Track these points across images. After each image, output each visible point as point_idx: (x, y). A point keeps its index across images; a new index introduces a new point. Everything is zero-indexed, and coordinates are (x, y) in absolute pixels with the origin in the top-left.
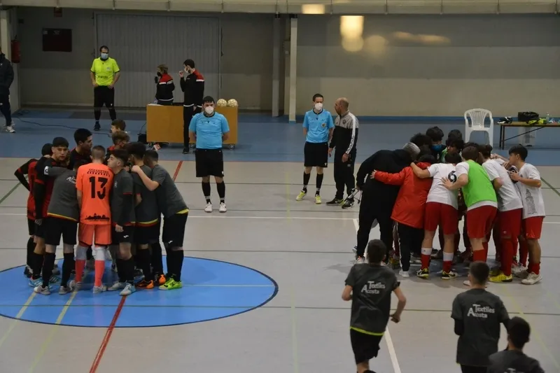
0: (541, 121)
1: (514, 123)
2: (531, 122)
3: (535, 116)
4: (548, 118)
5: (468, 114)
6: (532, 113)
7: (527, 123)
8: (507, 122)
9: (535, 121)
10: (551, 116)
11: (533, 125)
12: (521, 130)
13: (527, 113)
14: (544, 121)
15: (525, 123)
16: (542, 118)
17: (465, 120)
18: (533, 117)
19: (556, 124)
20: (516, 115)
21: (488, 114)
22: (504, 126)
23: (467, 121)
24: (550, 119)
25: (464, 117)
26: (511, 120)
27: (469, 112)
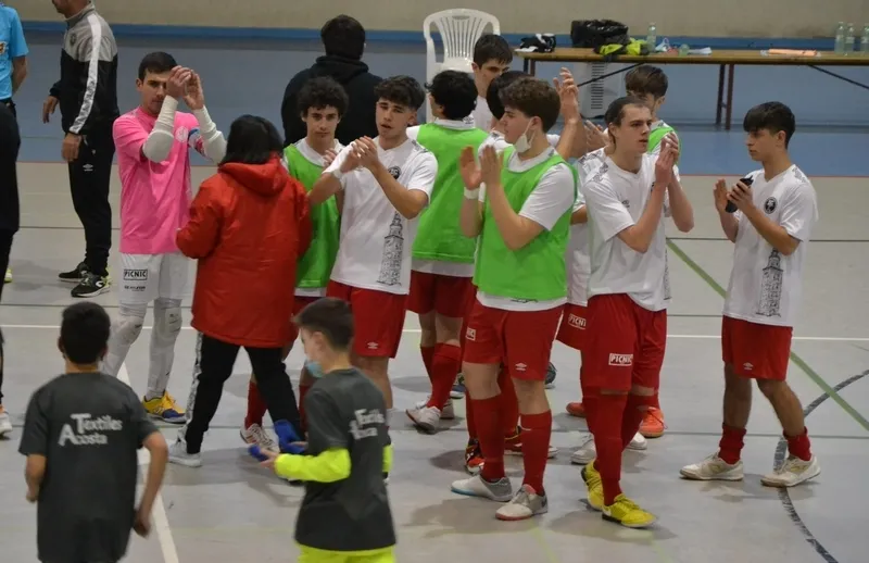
0: (635, 47)
1: (560, 52)
2: (607, 49)
3: (617, 32)
4: (652, 39)
5: (433, 25)
6: (608, 23)
7: (597, 52)
8: (541, 48)
9: (617, 47)
10: (660, 34)
11: (613, 58)
12: (582, 72)
13: (597, 24)
14: (642, 47)
15: (589, 52)
16: (637, 38)
17: (424, 43)
18: (611, 35)
19: (673, 55)
20: (567, 31)
21: (490, 25)
22: (534, 60)
23: (430, 43)
24: (659, 41)
25: (421, 34)
26: (551, 43)
27: (435, 17)
